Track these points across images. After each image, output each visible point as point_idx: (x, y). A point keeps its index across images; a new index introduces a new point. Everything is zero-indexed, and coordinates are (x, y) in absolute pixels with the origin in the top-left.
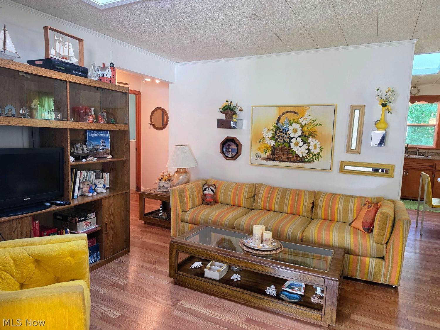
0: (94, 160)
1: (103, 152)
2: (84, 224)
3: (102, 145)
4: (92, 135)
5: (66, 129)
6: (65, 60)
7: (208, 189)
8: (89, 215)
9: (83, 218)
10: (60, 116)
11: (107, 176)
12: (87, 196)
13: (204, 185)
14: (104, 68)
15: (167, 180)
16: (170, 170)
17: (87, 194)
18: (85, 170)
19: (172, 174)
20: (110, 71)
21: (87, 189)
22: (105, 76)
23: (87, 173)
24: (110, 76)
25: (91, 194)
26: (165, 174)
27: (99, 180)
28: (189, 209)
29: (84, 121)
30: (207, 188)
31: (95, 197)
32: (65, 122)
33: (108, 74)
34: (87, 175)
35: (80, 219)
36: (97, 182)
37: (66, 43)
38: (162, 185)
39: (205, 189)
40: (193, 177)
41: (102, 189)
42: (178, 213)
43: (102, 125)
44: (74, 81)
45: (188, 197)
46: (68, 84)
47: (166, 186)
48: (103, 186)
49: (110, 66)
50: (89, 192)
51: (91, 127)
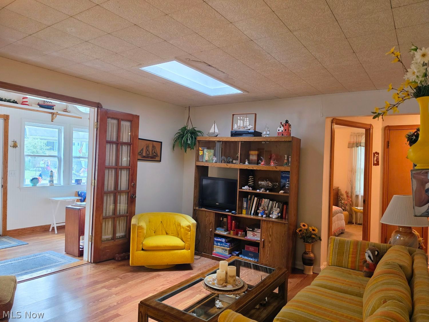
2: (252, 234)
3: (287, 183)
8: (256, 229)
9: (251, 229)
18: (267, 199)
24: (282, 131)
33: (280, 129)
35: (249, 229)
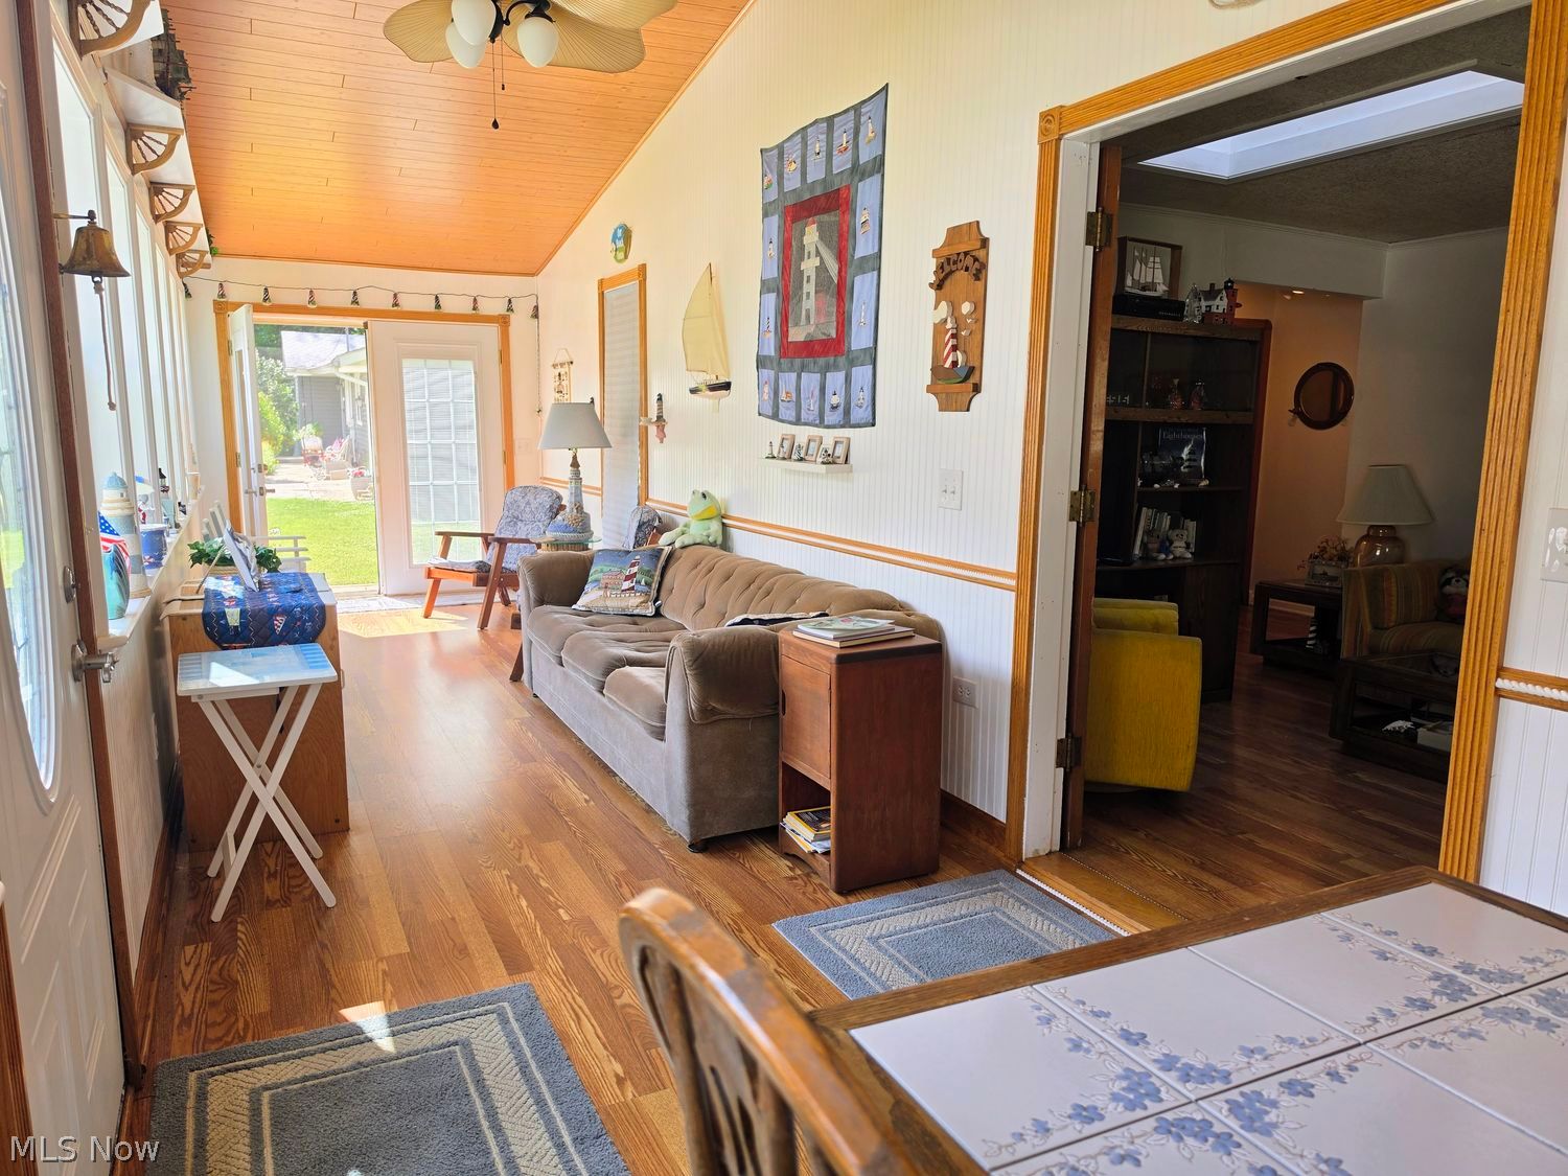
0: (1176, 486)
1: (1189, 473)
4: (1169, 437)
5: (1137, 423)
6: (1147, 293)
7: (1458, 581)
10: (1127, 398)
11: (1192, 525)
12: (1155, 559)
13: (1446, 571)
14: (1212, 293)
15: (1335, 559)
16: (1345, 534)
17: (1155, 555)
18: (1154, 506)
19: (1350, 545)
20: (1225, 300)
21: (1156, 546)
22: (1214, 310)
23: (1156, 515)
24: (1225, 310)
25: (1163, 556)
26: (1330, 543)
27: (1177, 532)
28: (1392, 624)
29: (1166, 406)
30: (1453, 578)
31: (1170, 562)
32: (1139, 410)
33: (1220, 305)
34: (1155, 519)
36: (1173, 534)
37: (1152, 259)
38: (1319, 570)
39: (1448, 582)
40: (1415, 553)
41: (1183, 550)
42: (1362, 631)
43: (1196, 413)
44: (1161, 330)
45: (1394, 593)
46: (1149, 335)
47: (1331, 572)
48: (1184, 545)
49: (1226, 288)
50: (1160, 552)
51: (1179, 418)
